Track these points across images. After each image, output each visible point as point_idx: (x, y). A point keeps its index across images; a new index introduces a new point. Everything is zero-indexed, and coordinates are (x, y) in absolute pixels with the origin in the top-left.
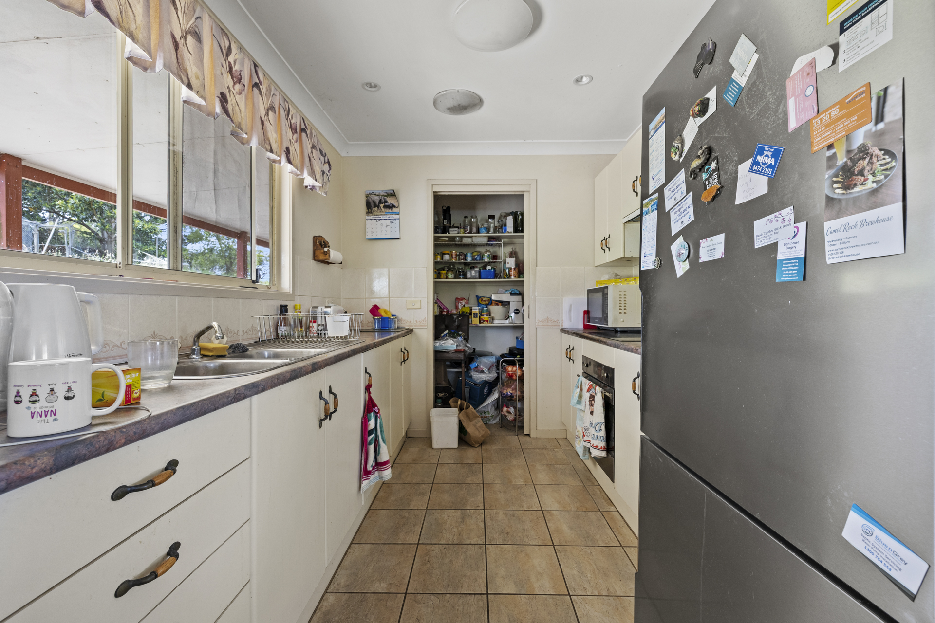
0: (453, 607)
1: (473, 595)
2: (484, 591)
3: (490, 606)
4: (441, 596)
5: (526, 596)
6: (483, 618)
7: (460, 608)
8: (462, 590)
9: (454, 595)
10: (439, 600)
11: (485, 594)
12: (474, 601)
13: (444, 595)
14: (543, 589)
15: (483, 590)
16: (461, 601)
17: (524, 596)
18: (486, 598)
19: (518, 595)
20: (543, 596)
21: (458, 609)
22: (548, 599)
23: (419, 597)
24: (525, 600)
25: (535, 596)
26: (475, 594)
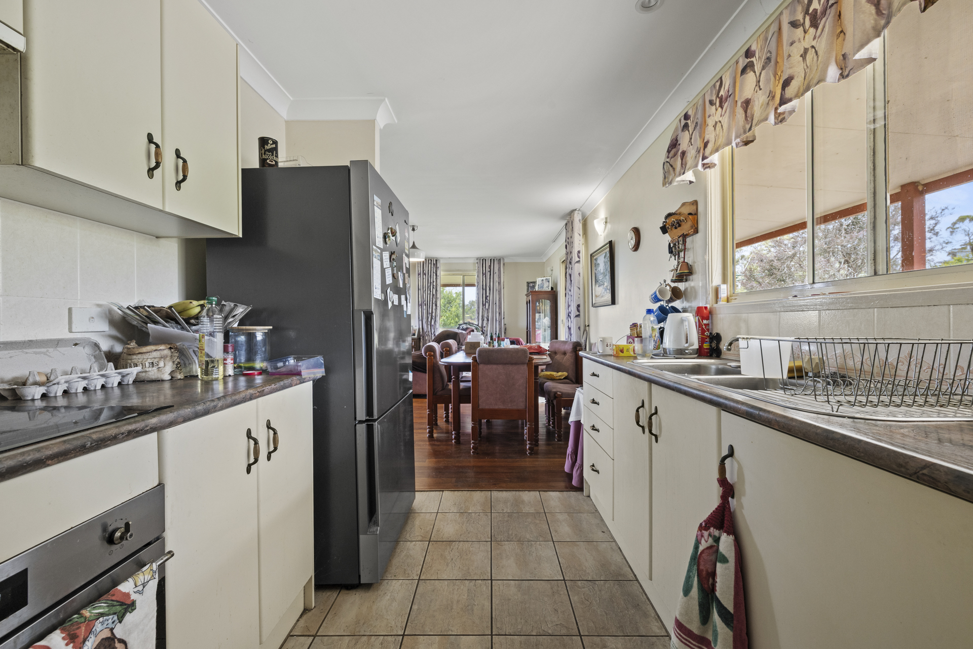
0: (526, 621)
1: (507, 634)
2: (495, 638)
3: (490, 623)
4: (542, 633)
5: (451, 633)
6: (497, 612)
7: (519, 620)
8: (520, 640)
9: (527, 634)
10: (542, 628)
11: (494, 635)
12: (506, 627)
13: (539, 634)
14: (430, 642)
15: (497, 639)
16: (520, 627)
17: (453, 633)
18: (493, 630)
19: (459, 634)
20: (432, 634)
21: (521, 619)
22: (429, 630)
23: (564, 632)
24: (453, 629)
25: (441, 634)
26: (506, 635)
